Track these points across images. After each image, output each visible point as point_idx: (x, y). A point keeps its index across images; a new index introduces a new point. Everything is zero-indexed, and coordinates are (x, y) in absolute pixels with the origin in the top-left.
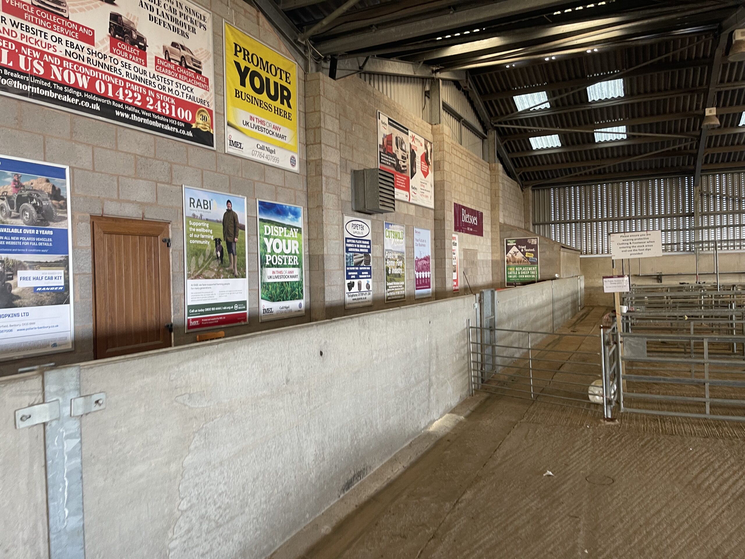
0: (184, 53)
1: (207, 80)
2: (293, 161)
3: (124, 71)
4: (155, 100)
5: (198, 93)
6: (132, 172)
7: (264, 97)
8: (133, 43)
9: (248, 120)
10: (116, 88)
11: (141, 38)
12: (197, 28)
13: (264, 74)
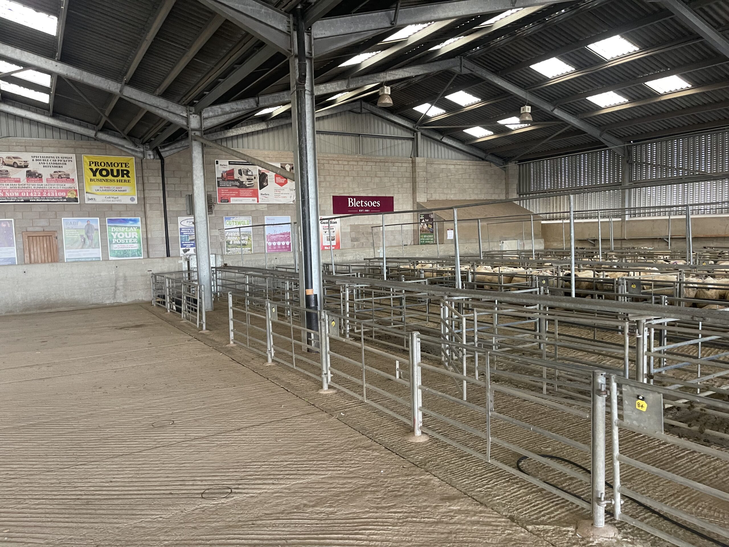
0: (60, 173)
1: (73, 180)
2: (132, 199)
3: (33, 187)
4: (47, 193)
5: (68, 185)
6: (38, 217)
7: (110, 177)
8: (36, 177)
9: (99, 188)
10: (29, 193)
11: (40, 174)
12: (67, 163)
13: (109, 169)
